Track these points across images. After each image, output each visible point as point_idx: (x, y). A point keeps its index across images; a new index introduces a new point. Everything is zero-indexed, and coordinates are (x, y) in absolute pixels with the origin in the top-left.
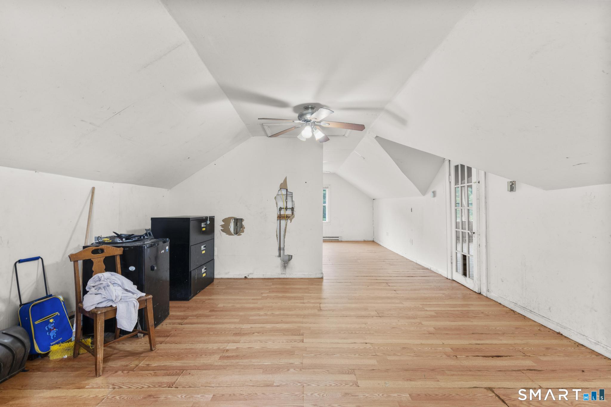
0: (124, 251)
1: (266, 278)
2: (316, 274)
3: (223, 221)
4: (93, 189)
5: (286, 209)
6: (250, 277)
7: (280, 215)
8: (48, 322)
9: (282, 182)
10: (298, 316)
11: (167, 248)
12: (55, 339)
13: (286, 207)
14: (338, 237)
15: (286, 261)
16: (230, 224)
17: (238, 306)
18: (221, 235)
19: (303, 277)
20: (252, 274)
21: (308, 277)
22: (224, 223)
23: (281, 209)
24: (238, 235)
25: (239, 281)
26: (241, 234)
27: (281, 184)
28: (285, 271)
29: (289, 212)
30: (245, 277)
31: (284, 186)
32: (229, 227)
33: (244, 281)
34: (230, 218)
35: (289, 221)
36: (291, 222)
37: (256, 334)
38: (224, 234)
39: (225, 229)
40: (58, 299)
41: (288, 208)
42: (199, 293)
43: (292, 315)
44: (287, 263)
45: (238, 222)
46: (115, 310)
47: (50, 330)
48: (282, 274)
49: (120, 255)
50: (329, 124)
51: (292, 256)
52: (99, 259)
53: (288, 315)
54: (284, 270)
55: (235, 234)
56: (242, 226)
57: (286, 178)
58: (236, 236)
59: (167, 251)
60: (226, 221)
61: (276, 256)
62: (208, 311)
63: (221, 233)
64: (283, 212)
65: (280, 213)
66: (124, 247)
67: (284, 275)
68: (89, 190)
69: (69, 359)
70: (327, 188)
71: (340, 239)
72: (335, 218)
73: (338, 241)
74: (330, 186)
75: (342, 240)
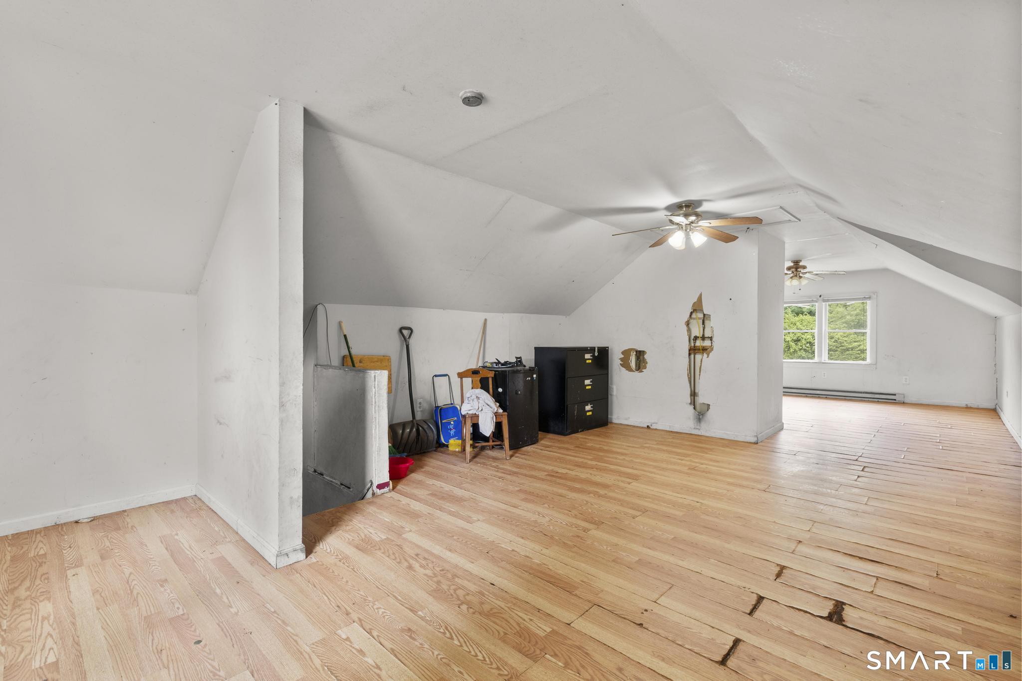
0: (495, 375)
1: (673, 431)
2: (746, 436)
3: (623, 353)
4: (486, 320)
5: (703, 338)
6: (654, 427)
7: (694, 346)
8: (450, 423)
9: (696, 301)
10: (655, 467)
11: (535, 376)
12: (453, 437)
13: (703, 335)
14: (895, 395)
15: (701, 413)
16: (631, 358)
17: (606, 448)
18: (620, 370)
19: (726, 438)
20: (656, 423)
21: (733, 439)
22: (623, 356)
23: (696, 338)
24: (640, 372)
25: (635, 429)
26: (643, 370)
27: (694, 303)
28: (700, 426)
29: (707, 343)
30: (648, 426)
31: (697, 307)
32: (630, 361)
33: (646, 430)
34: (630, 350)
35: (705, 355)
36: (708, 357)
37: (595, 469)
38: (623, 369)
39: (625, 364)
40: (457, 408)
41: (706, 338)
42: (581, 431)
43: (651, 465)
44: (702, 415)
45: (640, 354)
46: (478, 416)
47: (451, 429)
48: (694, 428)
49: (492, 377)
50: (710, 223)
51: (709, 405)
52: (476, 379)
53: (645, 464)
54: (698, 424)
55: (636, 370)
56: (645, 362)
57: (701, 295)
58: (637, 374)
59: (535, 379)
60: (626, 353)
61: (687, 404)
62: (573, 446)
63: (620, 368)
64: (699, 343)
65: (694, 345)
66: (495, 371)
67: (697, 430)
68: (483, 321)
69: (459, 452)
70: (868, 298)
71: (900, 399)
72: (888, 356)
73: (895, 401)
74: (876, 294)
75: (906, 402)
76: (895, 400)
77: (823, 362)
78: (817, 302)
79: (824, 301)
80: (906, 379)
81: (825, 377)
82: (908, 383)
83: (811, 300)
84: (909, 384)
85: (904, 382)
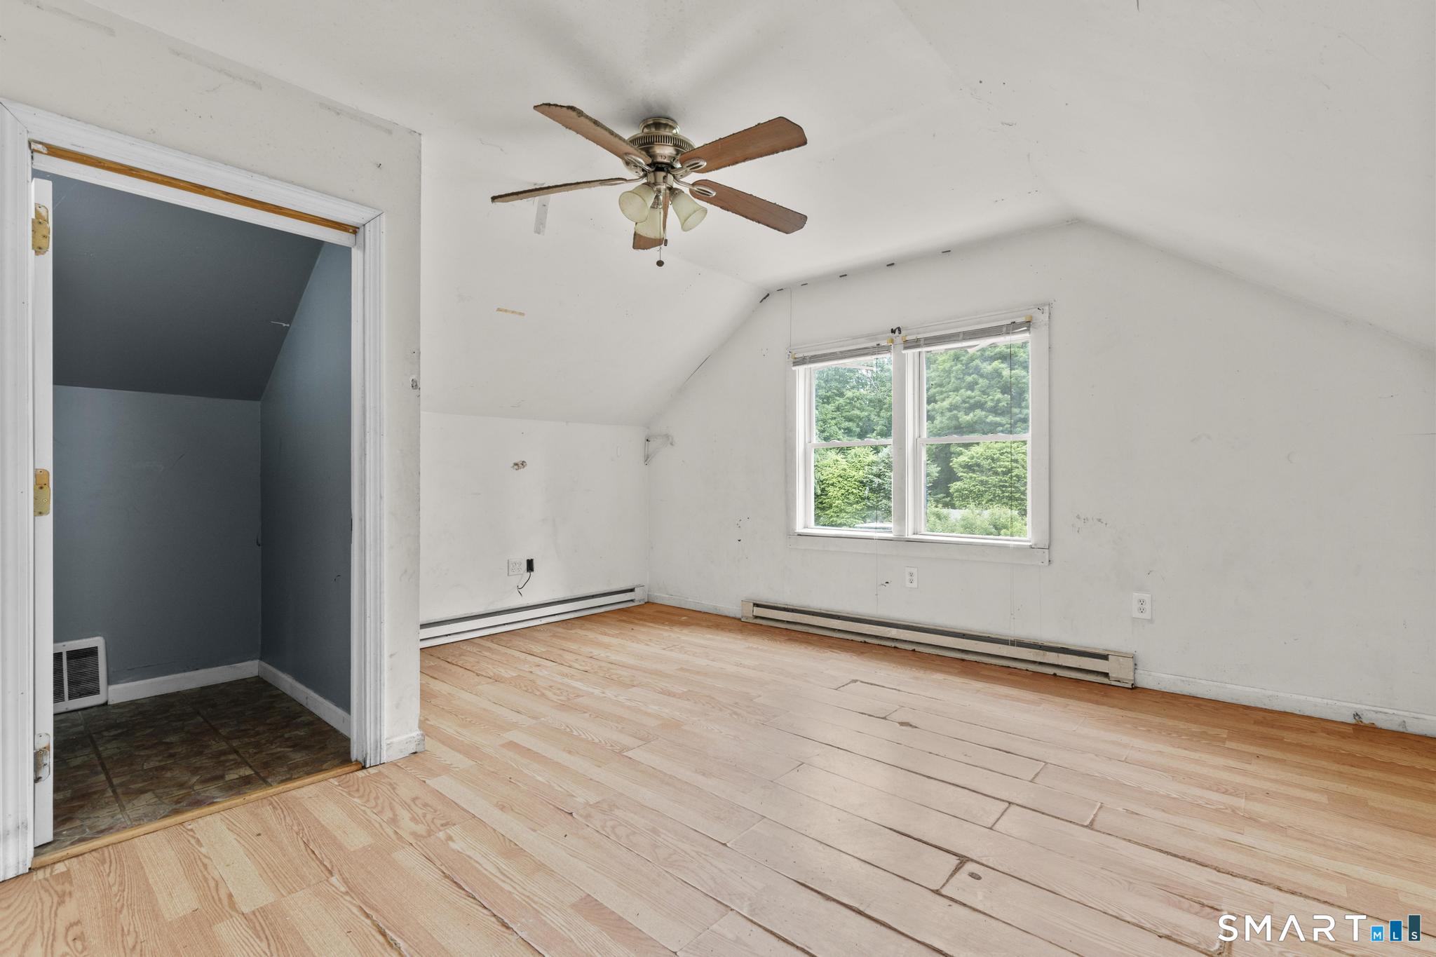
70: (1021, 324)
71: (1121, 676)
72: (1086, 520)
73: (1105, 681)
74: (1047, 308)
75: (1140, 684)
76: (1106, 675)
77: (912, 537)
78: (887, 349)
79: (908, 345)
80: (1142, 602)
81: (915, 585)
82: (1147, 615)
83: (874, 344)
84: (1151, 621)
85: (1137, 614)
